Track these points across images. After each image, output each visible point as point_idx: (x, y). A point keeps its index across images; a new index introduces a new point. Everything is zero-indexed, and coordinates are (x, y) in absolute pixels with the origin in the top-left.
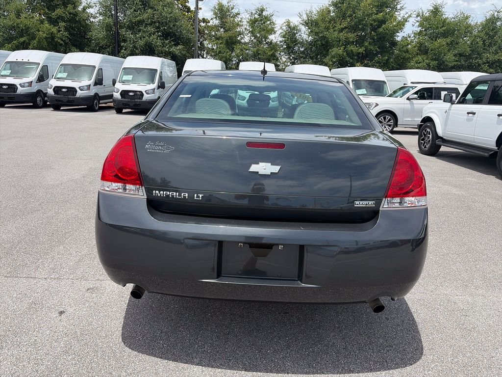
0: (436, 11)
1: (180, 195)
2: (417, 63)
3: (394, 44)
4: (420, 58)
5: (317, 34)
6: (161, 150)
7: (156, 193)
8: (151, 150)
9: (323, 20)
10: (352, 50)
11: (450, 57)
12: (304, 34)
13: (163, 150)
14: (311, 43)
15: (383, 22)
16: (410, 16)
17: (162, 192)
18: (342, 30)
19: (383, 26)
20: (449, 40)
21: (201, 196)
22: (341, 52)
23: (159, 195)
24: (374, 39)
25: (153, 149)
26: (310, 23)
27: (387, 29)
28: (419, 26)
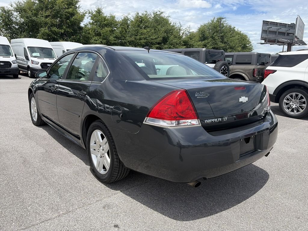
0: (99, 12)
1: (218, 120)
2: (95, 41)
3: (81, 28)
4: (96, 38)
5: (27, 17)
6: (204, 96)
7: (206, 121)
8: (199, 97)
9: (30, 9)
10: (55, 31)
11: (111, 38)
12: (16, 17)
13: (205, 96)
14: (23, 24)
15: (72, 14)
16: (86, 13)
17: (209, 120)
18: (47, 17)
19: (73, 17)
20: (110, 29)
21: (226, 118)
22: (47, 31)
23: (208, 122)
24: (69, 25)
25: (199, 96)
26: (20, 10)
27: (76, 20)
28: (91, 19)
